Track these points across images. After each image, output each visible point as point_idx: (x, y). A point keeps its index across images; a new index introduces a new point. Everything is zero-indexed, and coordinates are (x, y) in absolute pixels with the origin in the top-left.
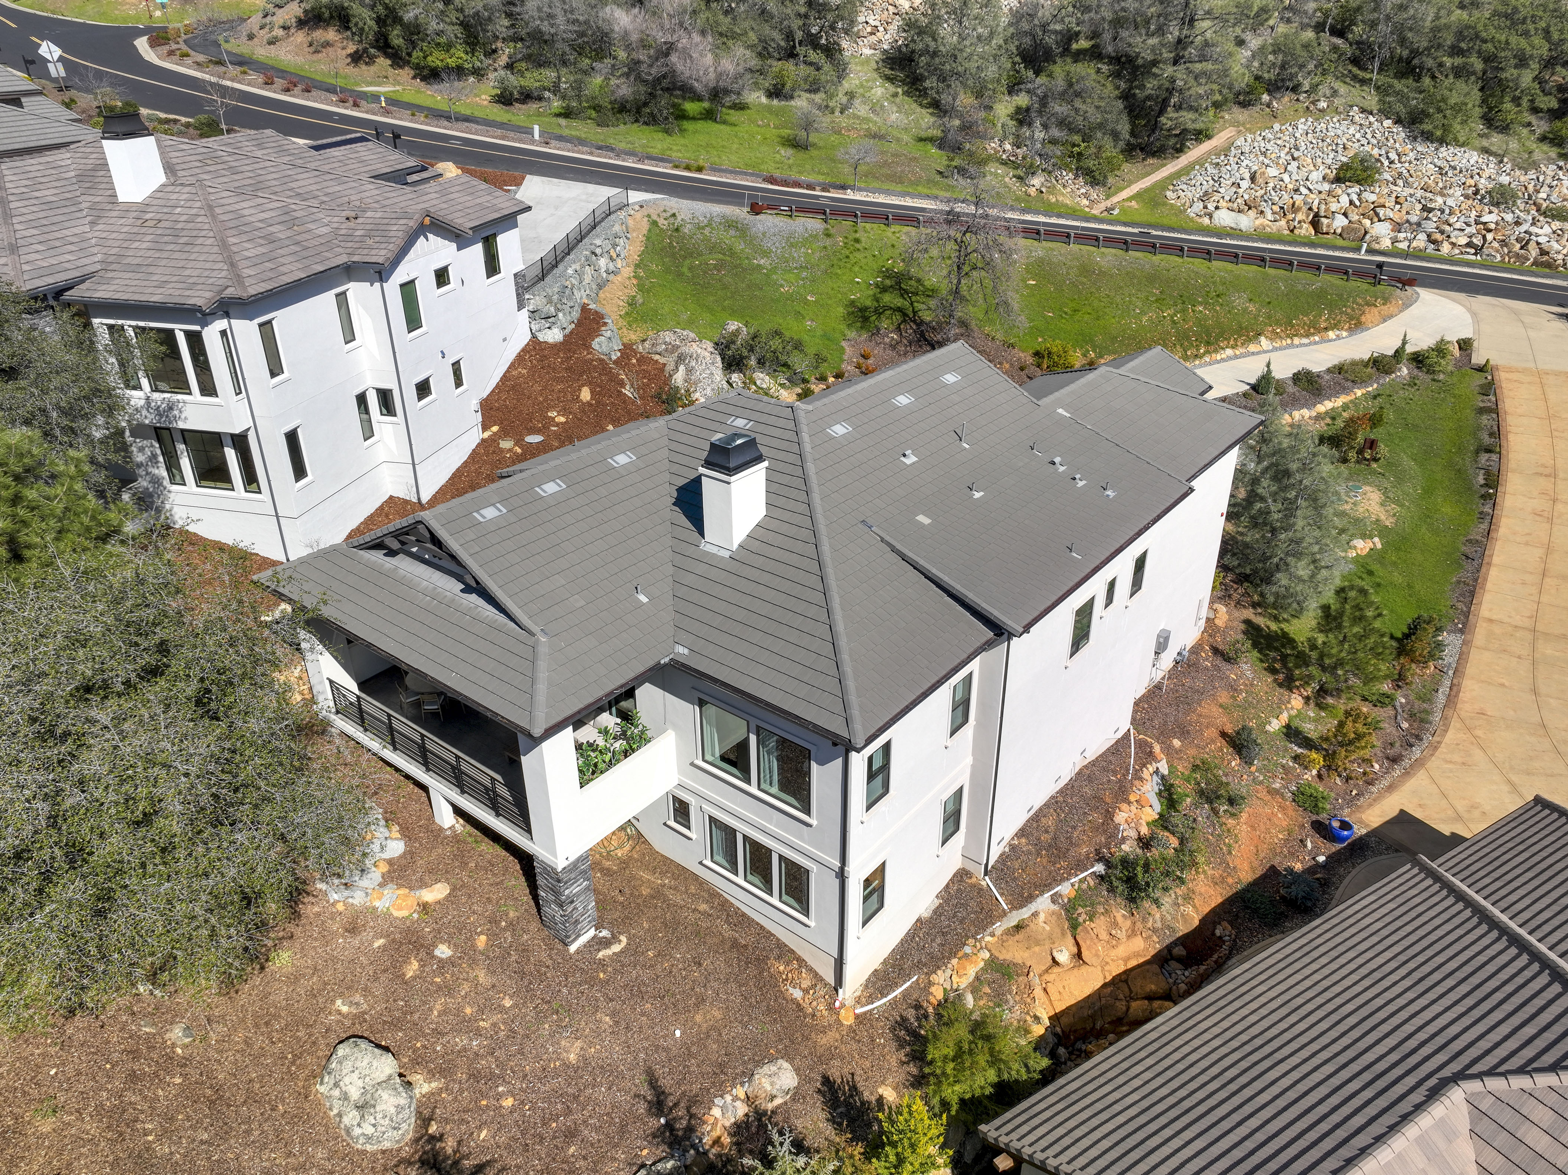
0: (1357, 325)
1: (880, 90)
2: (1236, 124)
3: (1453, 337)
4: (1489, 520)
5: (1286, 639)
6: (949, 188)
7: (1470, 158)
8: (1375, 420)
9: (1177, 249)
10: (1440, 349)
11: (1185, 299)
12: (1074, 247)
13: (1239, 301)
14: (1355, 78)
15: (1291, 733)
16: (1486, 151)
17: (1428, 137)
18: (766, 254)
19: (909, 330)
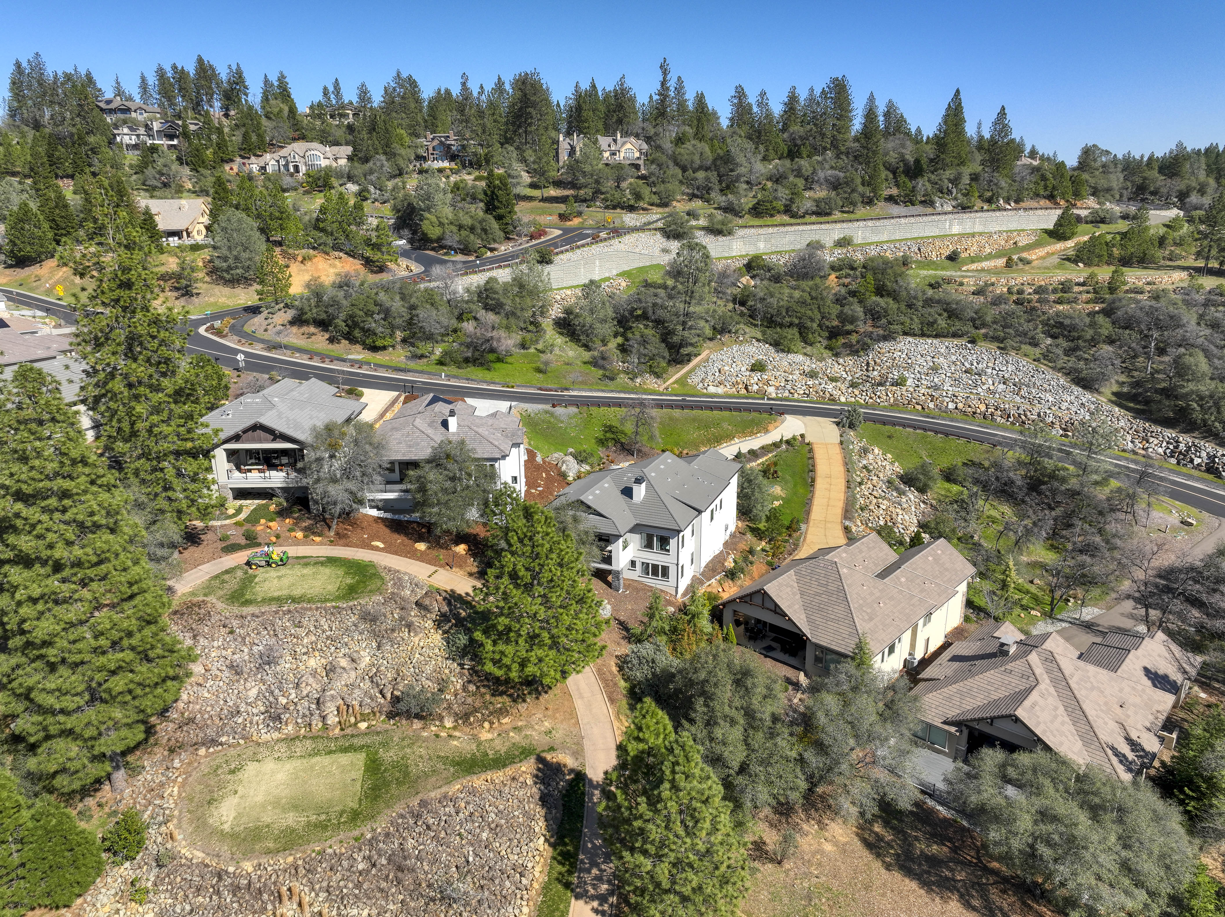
0: (767, 431)
1: (559, 340)
2: (709, 348)
3: (798, 434)
4: (812, 492)
5: (758, 529)
6: (606, 386)
7: (800, 358)
8: (775, 464)
9: (700, 406)
10: (794, 438)
11: (707, 427)
12: (665, 410)
13: (725, 425)
14: (751, 324)
15: (763, 550)
16: (805, 354)
17: (783, 351)
18: (562, 422)
19: (619, 445)
